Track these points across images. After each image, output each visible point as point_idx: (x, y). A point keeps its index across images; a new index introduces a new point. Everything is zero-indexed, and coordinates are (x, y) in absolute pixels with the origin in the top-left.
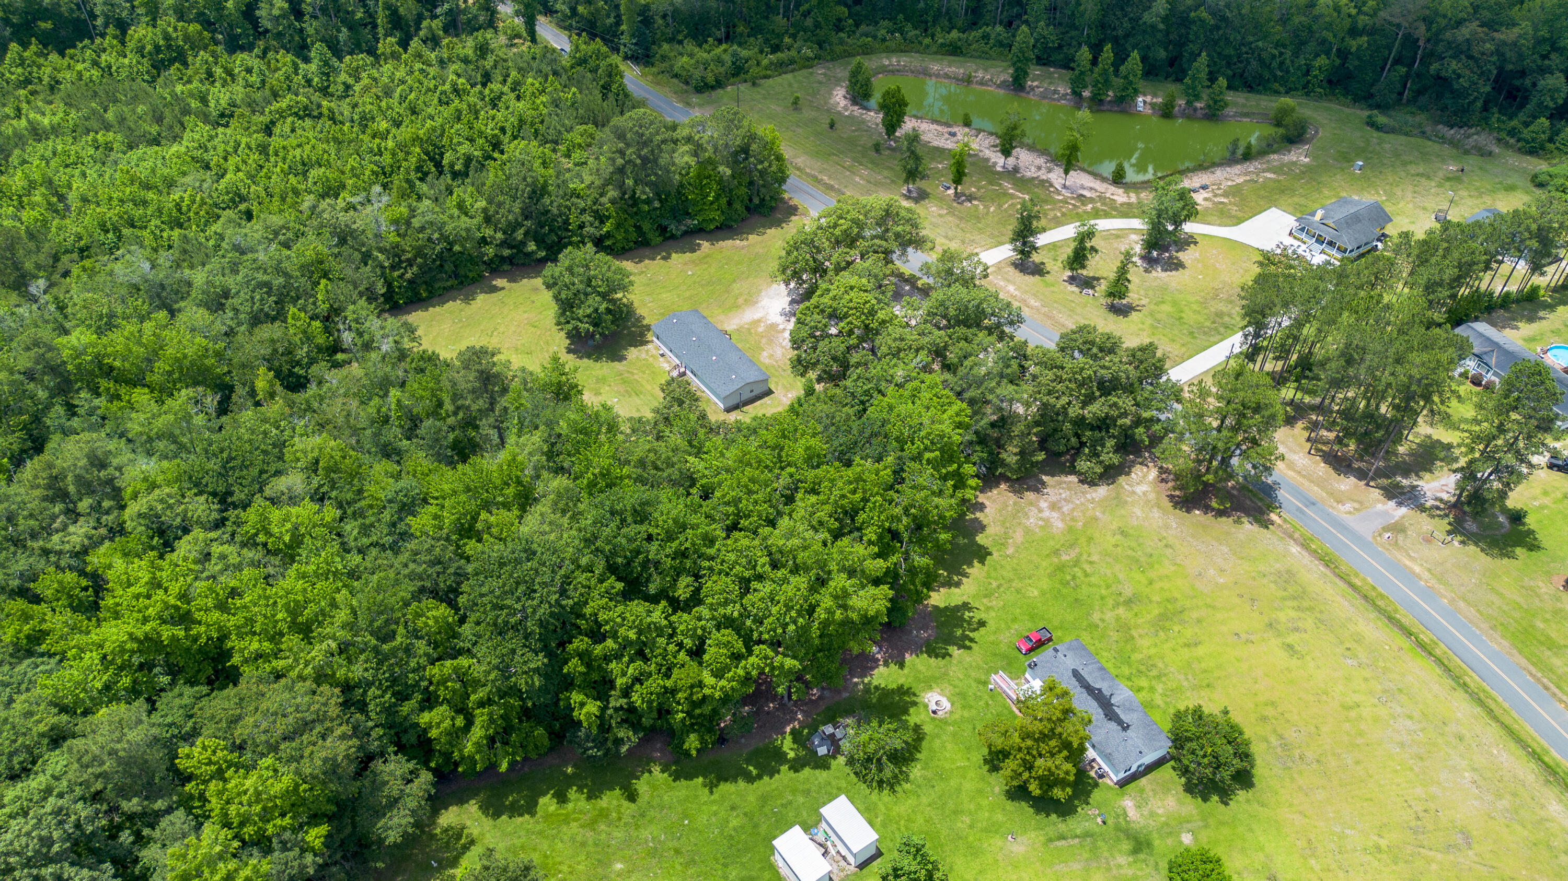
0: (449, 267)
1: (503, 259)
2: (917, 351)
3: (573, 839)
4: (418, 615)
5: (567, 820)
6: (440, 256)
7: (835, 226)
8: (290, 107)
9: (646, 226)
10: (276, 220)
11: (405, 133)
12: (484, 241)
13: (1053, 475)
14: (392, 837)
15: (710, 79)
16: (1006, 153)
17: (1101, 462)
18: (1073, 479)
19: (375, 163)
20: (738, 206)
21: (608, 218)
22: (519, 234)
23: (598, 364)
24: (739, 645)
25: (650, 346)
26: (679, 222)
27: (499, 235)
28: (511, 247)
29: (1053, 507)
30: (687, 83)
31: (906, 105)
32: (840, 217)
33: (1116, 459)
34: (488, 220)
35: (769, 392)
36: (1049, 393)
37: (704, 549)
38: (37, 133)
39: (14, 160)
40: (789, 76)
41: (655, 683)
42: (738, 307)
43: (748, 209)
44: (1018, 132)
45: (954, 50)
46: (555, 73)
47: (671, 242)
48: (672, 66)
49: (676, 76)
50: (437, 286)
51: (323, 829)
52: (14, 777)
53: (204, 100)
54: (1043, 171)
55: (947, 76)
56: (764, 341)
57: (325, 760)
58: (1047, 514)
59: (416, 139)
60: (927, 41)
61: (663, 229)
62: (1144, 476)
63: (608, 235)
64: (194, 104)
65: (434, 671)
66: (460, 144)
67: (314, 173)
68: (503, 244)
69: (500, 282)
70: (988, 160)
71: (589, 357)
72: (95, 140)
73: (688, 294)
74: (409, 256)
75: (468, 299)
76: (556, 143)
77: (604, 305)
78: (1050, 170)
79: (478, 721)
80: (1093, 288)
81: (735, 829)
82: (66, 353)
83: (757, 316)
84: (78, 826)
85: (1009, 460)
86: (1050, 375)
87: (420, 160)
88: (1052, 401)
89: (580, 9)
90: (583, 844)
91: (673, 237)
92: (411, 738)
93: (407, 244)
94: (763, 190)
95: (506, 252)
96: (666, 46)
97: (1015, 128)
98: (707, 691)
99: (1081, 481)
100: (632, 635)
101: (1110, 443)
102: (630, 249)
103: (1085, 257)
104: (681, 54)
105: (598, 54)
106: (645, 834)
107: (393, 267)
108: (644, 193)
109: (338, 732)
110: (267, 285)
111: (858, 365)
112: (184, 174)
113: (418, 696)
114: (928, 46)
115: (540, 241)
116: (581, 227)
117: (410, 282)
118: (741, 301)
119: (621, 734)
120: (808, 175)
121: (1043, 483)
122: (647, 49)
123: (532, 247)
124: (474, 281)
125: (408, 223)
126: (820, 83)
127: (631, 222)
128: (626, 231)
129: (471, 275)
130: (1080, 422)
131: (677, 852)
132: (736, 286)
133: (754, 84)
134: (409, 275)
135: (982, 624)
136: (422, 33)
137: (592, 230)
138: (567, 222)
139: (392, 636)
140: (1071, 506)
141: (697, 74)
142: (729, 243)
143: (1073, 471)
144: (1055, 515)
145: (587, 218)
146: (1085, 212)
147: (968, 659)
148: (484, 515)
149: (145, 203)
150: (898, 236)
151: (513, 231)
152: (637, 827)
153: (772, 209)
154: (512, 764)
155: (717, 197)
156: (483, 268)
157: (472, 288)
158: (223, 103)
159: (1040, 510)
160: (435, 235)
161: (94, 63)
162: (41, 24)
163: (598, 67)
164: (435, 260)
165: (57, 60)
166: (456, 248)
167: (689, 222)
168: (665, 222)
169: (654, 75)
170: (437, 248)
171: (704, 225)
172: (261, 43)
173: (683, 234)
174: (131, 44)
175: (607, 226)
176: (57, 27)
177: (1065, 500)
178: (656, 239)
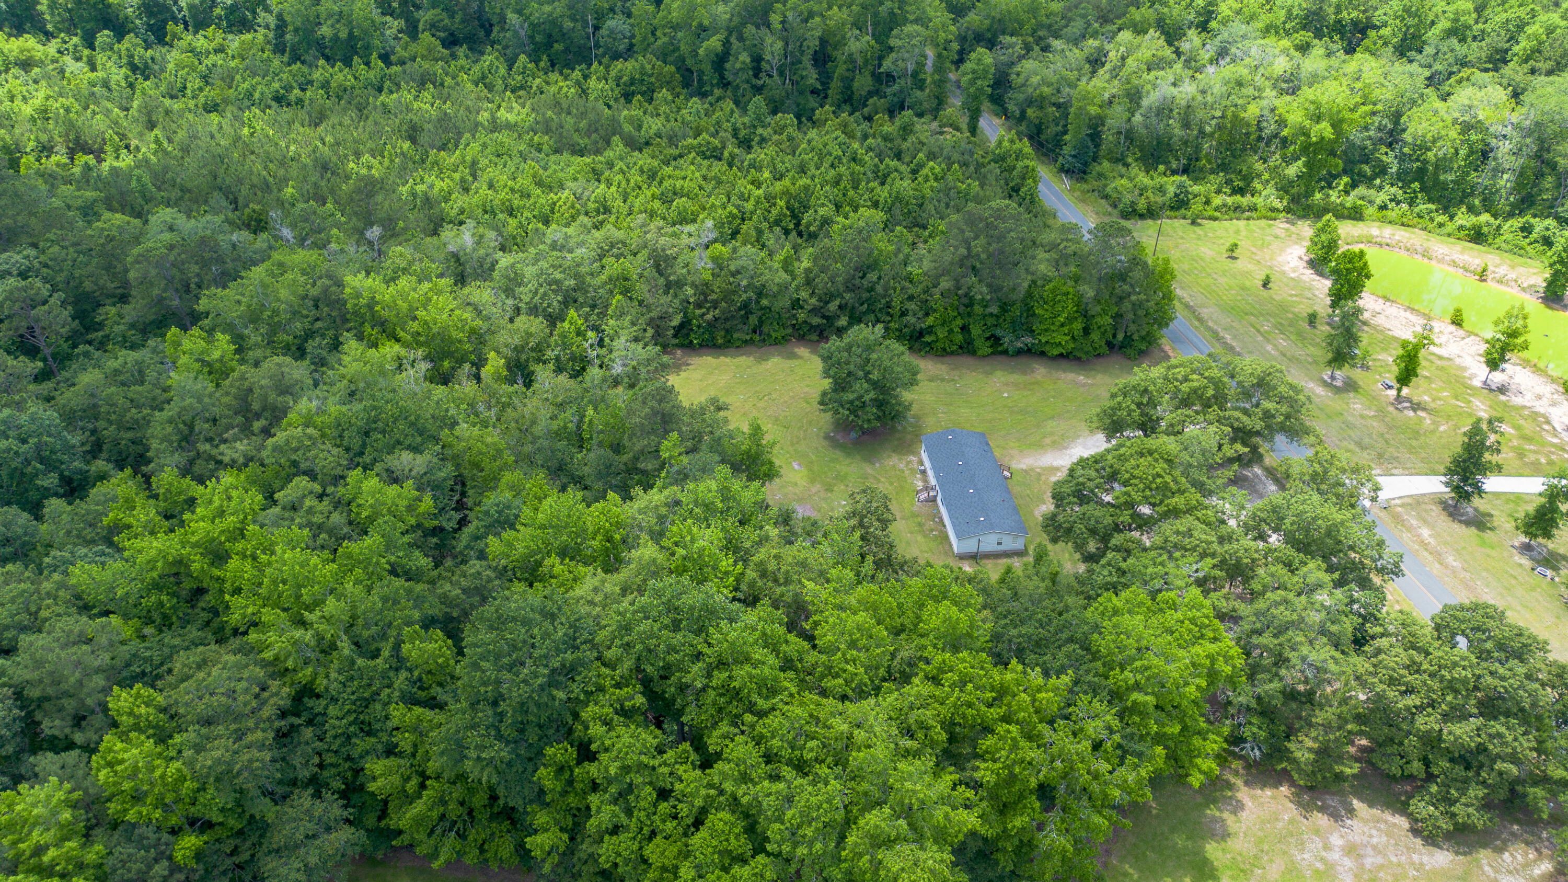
0: (753, 320)
1: (812, 328)
2: (1203, 555)
6: (745, 306)
7: (1186, 379)
8: (700, 145)
9: (976, 331)
10: (618, 234)
11: (779, 186)
12: (796, 304)
13: (1371, 805)
15: (1142, 204)
16: (1494, 364)
17: (1454, 815)
18: (1402, 822)
19: (738, 207)
20: (1095, 336)
21: (935, 311)
22: (833, 306)
23: (848, 460)
25: (914, 458)
26: (1018, 338)
27: (813, 301)
28: (824, 317)
29: (1351, 850)
30: (1115, 207)
31: (1368, 277)
32: (1193, 372)
33: (1478, 819)
34: (809, 282)
35: (1024, 553)
36: (1392, 682)
37: (755, 697)
38: (495, 126)
40: (1242, 223)
41: (625, 844)
42: (1041, 447)
43: (1110, 345)
44: (1519, 340)
45: (1477, 237)
46: (964, 164)
47: (1002, 358)
48: (1105, 186)
49: (1106, 197)
50: (735, 336)
53: (637, 128)
54: (1545, 401)
55: (1454, 264)
58: (1335, 856)
59: (786, 193)
60: (1441, 218)
61: (995, 340)
62: (1527, 865)
63: (930, 330)
64: (628, 128)
66: (823, 205)
67: (679, 202)
68: (814, 311)
69: (801, 350)
70: (1465, 369)
71: (843, 450)
72: (531, 140)
73: (990, 416)
74: (714, 297)
75: (763, 359)
76: (923, 227)
77: (872, 395)
78: (1554, 404)
82: (348, 290)
83: (1058, 463)
85: (1298, 754)
86: (1404, 658)
87: (781, 214)
88: (1391, 694)
89: (1030, 112)
91: (1005, 352)
93: (717, 285)
94: (1133, 327)
95: (816, 321)
96: (1106, 164)
97: (1513, 334)
99: (1415, 832)
101: (1476, 792)
102: (952, 353)
103: (1553, 523)
104: (1122, 176)
105: (1019, 155)
107: (699, 306)
108: (981, 291)
109: (259, 734)
110: (557, 282)
111: (1117, 549)
112: (575, 179)
113: (383, 736)
114: (1441, 225)
116: (904, 314)
117: (709, 323)
118: (1048, 441)
120: (1209, 329)
121: (1351, 811)
122: (1086, 164)
123: (843, 321)
124: (776, 343)
125: (727, 265)
126: (1276, 237)
127: (959, 322)
128: (951, 331)
129: (774, 335)
130: (1432, 741)
132: (1051, 424)
133: (1193, 223)
134: (709, 317)
136: (864, 110)
137: (913, 320)
138: (889, 305)
139: (374, 654)
140: (1379, 860)
141: (1127, 198)
142: (1070, 376)
143: (1402, 809)
144: (1348, 862)
145: (913, 306)
148: (552, 560)
149: (529, 196)
150: (1267, 415)
151: (827, 301)
155: (1070, 320)
156: (790, 331)
157: (772, 349)
158: (652, 132)
159: (1327, 847)
160: (744, 283)
161: (578, 83)
162: (556, 46)
163: (1014, 168)
164: (740, 309)
165: (554, 76)
166: (765, 302)
167: (1029, 340)
168: (999, 332)
169: (1083, 192)
170: (744, 296)
171: (1046, 348)
172: (717, 92)
173: (1019, 352)
174: (613, 73)
175: (930, 320)
176: (567, 50)
177: (1374, 848)
178: (985, 349)
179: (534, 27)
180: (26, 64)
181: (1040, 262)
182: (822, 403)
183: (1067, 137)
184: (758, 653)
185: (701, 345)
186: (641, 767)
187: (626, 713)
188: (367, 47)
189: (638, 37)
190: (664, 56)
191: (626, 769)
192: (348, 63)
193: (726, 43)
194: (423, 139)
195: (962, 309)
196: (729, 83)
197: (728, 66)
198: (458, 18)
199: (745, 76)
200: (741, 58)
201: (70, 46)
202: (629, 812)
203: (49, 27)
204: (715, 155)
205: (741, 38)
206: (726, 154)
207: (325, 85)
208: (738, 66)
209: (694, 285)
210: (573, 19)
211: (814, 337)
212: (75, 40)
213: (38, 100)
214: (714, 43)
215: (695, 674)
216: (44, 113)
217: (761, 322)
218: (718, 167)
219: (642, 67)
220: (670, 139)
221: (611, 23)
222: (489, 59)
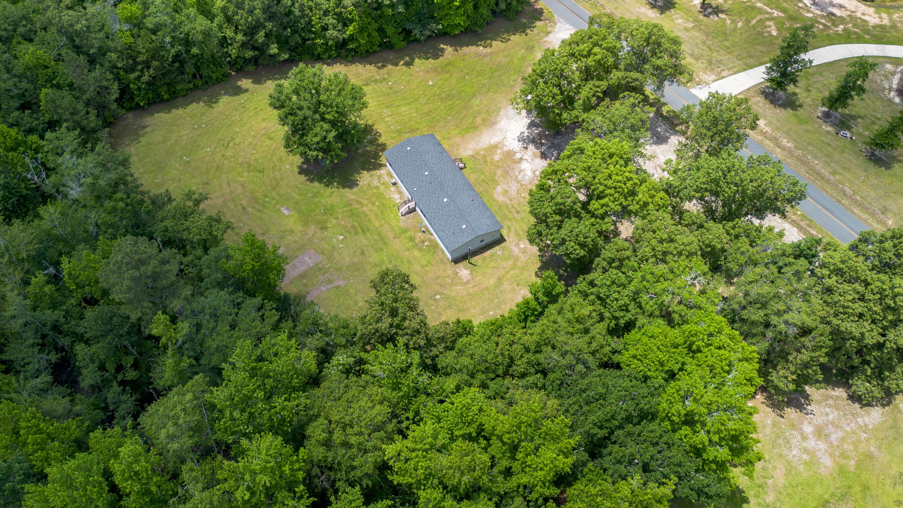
0: (190, 68)
1: (246, 61)
6: (177, 57)
7: (589, 53)
9: (390, 30)
12: (225, 42)
17: (885, 387)
18: (843, 394)
20: (484, 10)
21: (352, 21)
22: (260, 37)
23: (329, 190)
25: (383, 171)
26: (424, 26)
27: (240, 37)
28: (254, 48)
29: (820, 433)
32: (595, 44)
34: (229, 20)
35: (501, 240)
42: (476, 128)
43: (494, 12)
47: (415, 47)
50: (178, 88)
56: (499, 172)
58: (811, 443)
61: (407, 34)
63: (352, 38)
69: (245, 83)
71: (320, 181)
73: (426, 108)
75: (212, 101)
77: (333, 134)
80: (849, 128)
83: (494, 140)
91: (417, 42)
93: (142, 45)
95: (249, 54)
99: (852, 399)
102: (375, 52)
103: (851, 96)
115: (283, 43)
116: (325, 28)
117: (148, 84)
118: (479, 120)
121: (807, 397)
123: (274, 49)
124: (218, 81)
125: (141, 23)
127: (375, 26)
128: (369, 35)
129: (214, 76)
132: (476, 102)
134: (145, 78)
137: (335, 33)
138: (309, 23)
142: (473, 49)
143: (841, 382)
144: (822, 445)
145: (330, 20)
146: (836, 33)
151: (253, 34)
153: (518, 13)
156: (227, 68)
157: (217, 88)
159: (805, 438)
160: (168, 37)
164: (173, 62)
166: (194, 50)
167: (434, 27)
168: (409, 27)
170: (173, 51)
171: (448, 30)
173: (429, 39)
175: (351, 30)
177: (833, 423)
178: (399, 42)
182: (287, 146)
185: (149, 104)
195: (374, 14)
211: (251, 68)
217: (198, 68)
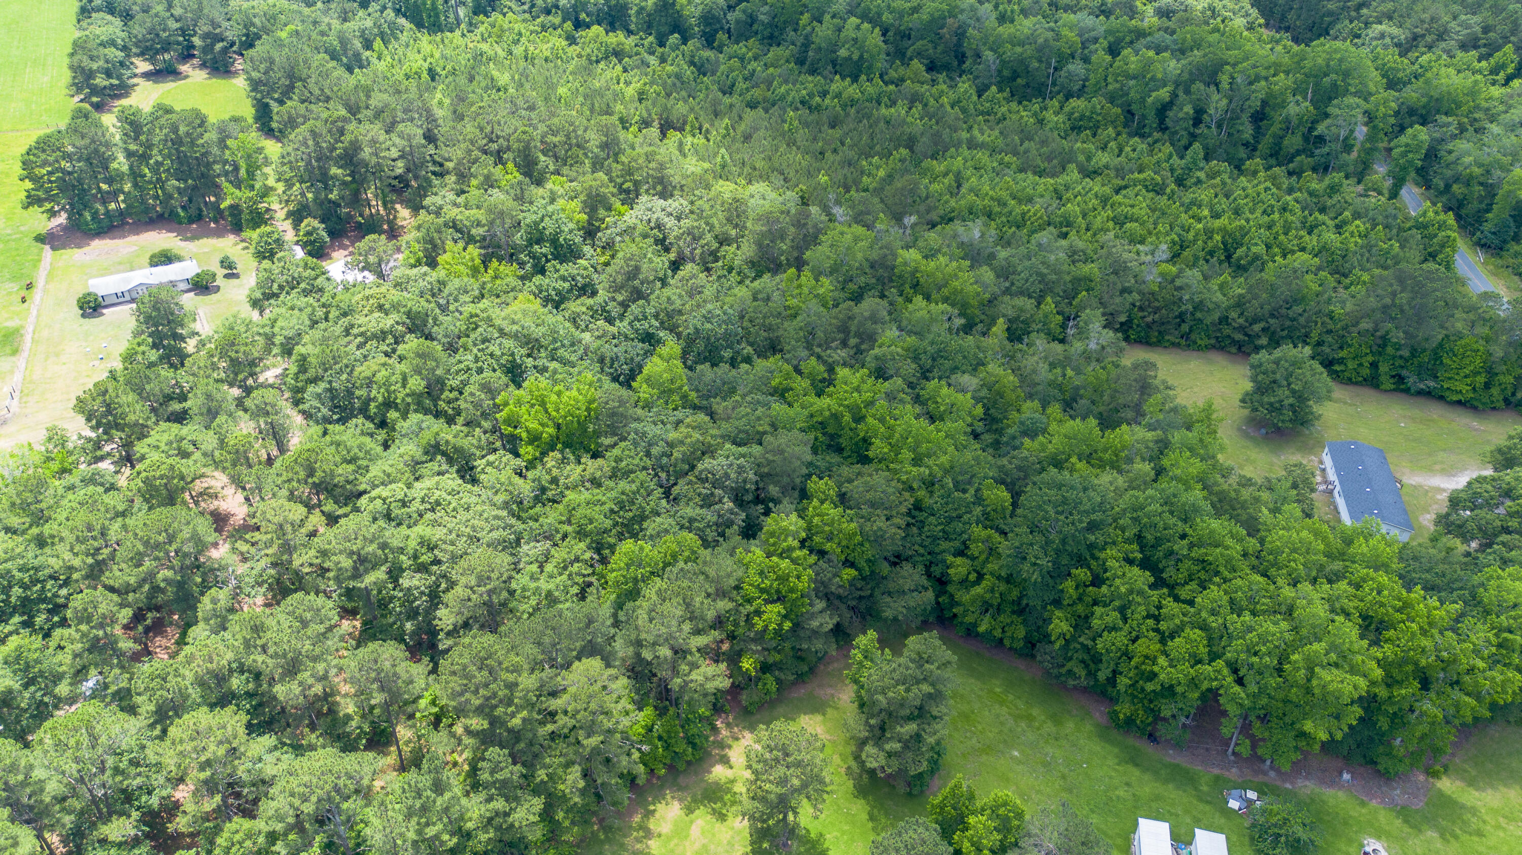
1: (1234, 342)
3: (998, 716)
4: (988, 489)
5: (1002, 703)
6: (1182, 315)
8: (1144, 180)
9: (1384, 368)
10: (1081, 245)
11: (1216, 223)
12: (1225, 321)
14: (888, 614)
19: (1179, 235)
20: (1495, 391)
21: (1350, 346)
22: (1257, 327)
23: (1258, 449)
24: (1203, 650)
25: (1315, 459)
26: (1421, 380)
27: (1241, 321)
28: (1246, 335)
34: (1240, 305)
38: (972, 145)
39: (948, 154)
41: (1120, 639)
42: (1431, 470)
43: (1507, 401)
46: (1387, 227)
47: (1403, 395)
50: (1166, 338)
51: (853, 572)
52: (734, 443)
53: (1089, 158)
57: (880, 529)
59: (1223, 230)
61: (1400, 379)
63: (1341, 361)
64: (1081, 158)
65: (977, 531)
66: (1256, 244)
67: (1131, 225)
68: (1241, 329)
69: (1220, 358)
71: (1253, 441)
72: (1002, 159)
74: (1157, 304)
75: (1185, 359)
76: (1346, 276)
79: (984, 583)
81: (1118, 797)
84: (745, 481)
87: (1216, 246)
89: (1455, 188)
90: (1002, 724)
91: (1407, 391)
92: (937, 571)
93: (1162, 296)
95: (1239, 336)
98: (1156, 669)
100: (1123, 589)
102: (1356, 384)
105: (1442, 226)
106: (1050, 750)
107: (1141, 309)
108: (1397, 336)
109: (897, 521)
113: (957, 544)
117: (1148, 325)
118: (1438, 467)
119: (1076, 670)
122: (1505, 242)
124: (1199, 349)
125: (1173, 281)
127: (1370, 358)
128: (1360, 365)
129: (1199, 342)
131: (1064, 777)
132: (1441, 455)
134: (1149, 319)
135: (1480, 834)
136: (1291, 166)
137: (1328, 350)
139: (964, 491)
142: (1464, 420)
147: (1439, 845)
148: (1074, 459)
149: (1005, 205)
151: (1253, 323)
152: (1047, 742)
154: (989, 632)
155: (1476, 373)
156: (1213, 341)
157: (1195, 354)
158: (1101, 164)
160: (1187, 297)
161: (1035, 114)
162: (1019, 80)
163: (1436, 236)
164: (1176, 317)
165: (1014, 105)
166: (1199, 315)
167: (1432, 384)
168: (1404, 373)
169: (1497, 267)
170: (1183, 308)
171: (1447, 394)
172: (1156, 135)
173: (1420, 393)
174: (1067, 109)
175: (1342, 354)
176: (1027, 85)
178: (1388, 384)
179: (1003, 62)
180: (618, 54)
181: (1458, 320)
182: (1243, 401)
183: (1490, 215)
184: (1229, 542)
185: (1135, 341)
186: (1140, 593)
187: (1130, 562)
188: (870, 67)
189: (1092, 81)
190: (1112, 99)
191: (1131, 592)
192: (855, 79)
193: (1174, 95)
194: (919, 148)
195: (1375, 348)
196: (1167, 128)
197: (1171, 114)
198: (940, 49)
199: (1185, 125)
200: (1186, 109)
201: (646, 42)
202: (1125, 620)
203: (633, 27)
204: (1158, 190)
205: (1187, 92)
206: (1168, 190)
207: (838, 95)
208: (1181, 115)
209: (1140, 292)
210: (1040, 61)
211: (1234, 350)
212: (651, 39)
213: (636, 86)
214: (1164, 94)
215: (1180, 547)
216: (641, 97)
217: (1191, 331)
218: (1163, 201)
219: (1094, 107)
220: (1117, 170)
221: (1071, 67)
222: (965, 86)
